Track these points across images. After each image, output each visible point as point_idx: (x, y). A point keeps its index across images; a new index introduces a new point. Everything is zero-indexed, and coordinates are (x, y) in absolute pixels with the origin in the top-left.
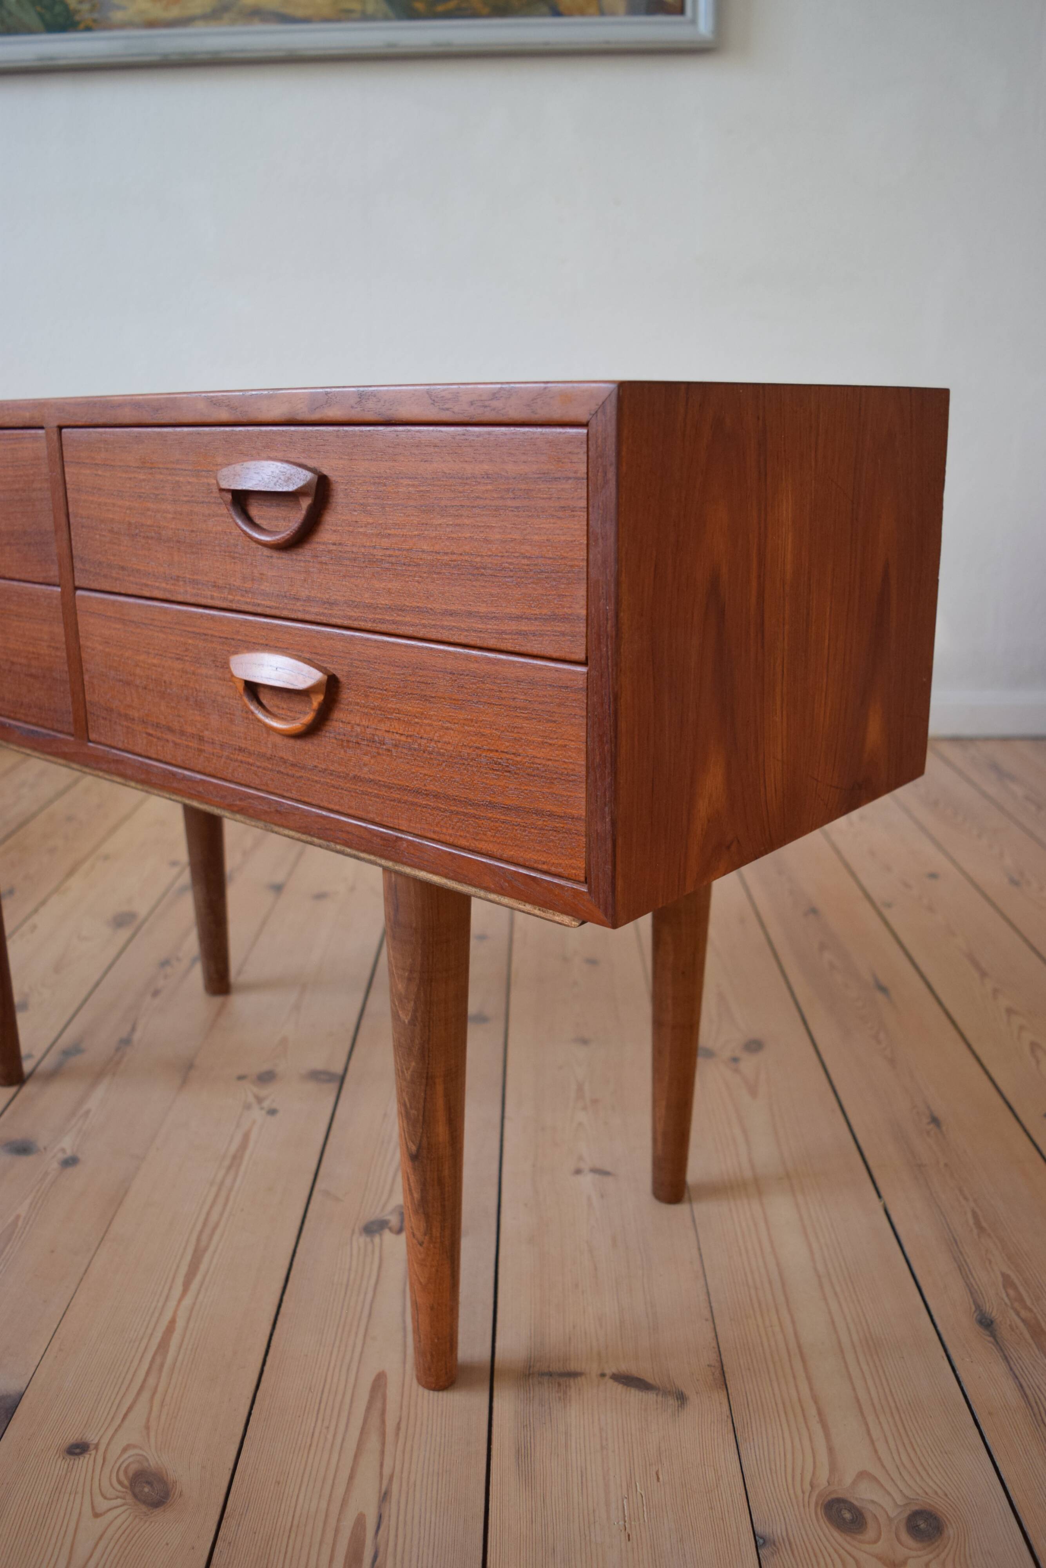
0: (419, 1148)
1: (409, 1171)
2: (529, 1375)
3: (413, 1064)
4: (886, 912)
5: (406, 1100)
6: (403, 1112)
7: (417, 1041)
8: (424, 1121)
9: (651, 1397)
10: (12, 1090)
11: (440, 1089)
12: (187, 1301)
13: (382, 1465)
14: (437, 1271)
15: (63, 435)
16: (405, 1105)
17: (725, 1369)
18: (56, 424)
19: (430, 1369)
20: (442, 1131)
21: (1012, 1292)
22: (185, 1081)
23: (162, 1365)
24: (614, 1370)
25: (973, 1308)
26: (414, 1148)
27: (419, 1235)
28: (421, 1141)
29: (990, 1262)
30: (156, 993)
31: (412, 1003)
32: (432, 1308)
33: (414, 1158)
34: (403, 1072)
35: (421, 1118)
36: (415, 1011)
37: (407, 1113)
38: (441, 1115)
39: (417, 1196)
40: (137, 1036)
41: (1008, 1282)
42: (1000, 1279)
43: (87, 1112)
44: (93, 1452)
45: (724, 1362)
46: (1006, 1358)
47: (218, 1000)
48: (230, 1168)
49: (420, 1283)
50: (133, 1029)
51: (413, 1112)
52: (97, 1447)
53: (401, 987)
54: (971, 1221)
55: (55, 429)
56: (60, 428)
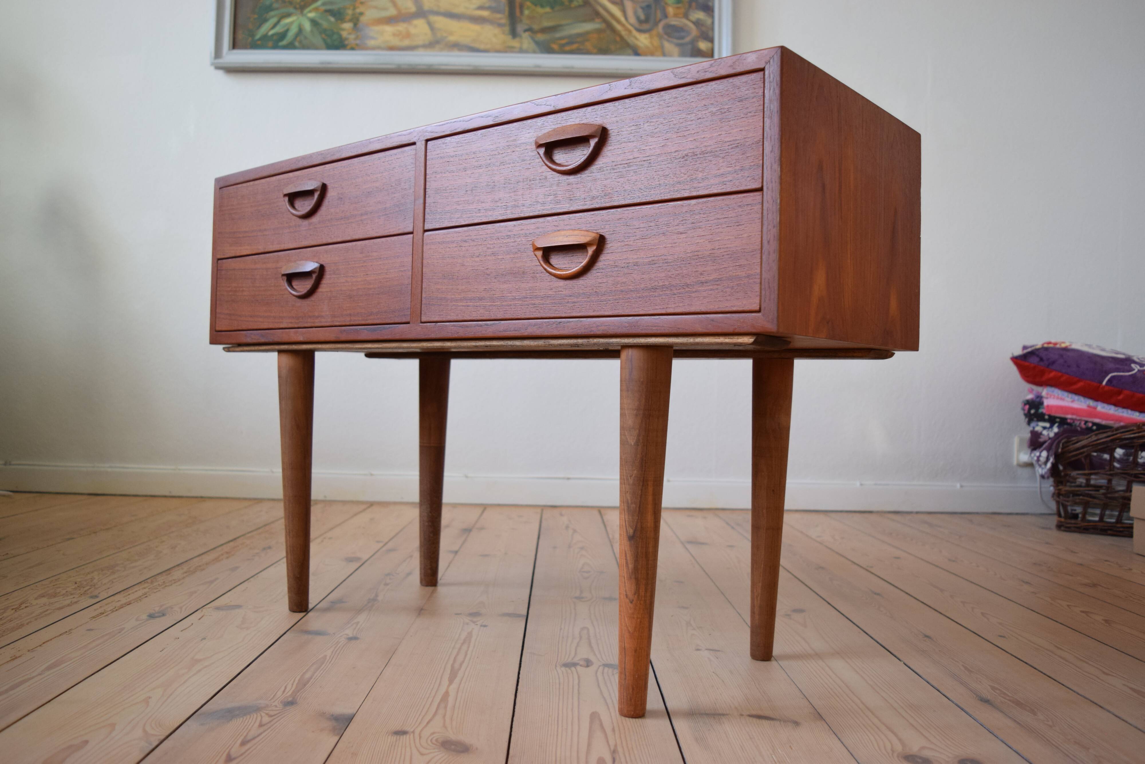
0: (635, 531)
1: (626, 549)
2: (693, 714)
3: (635, 472)
4: (870, 569)
5: (629, 498)
6: (626, 508)
7: (638, 456)
8: (639, 510)
9: (777, 723)
10: (302, 614)
11: (650, 489)
12: (454, 686)
13: (608, 742)
14: (641, 622)
15: (428, 145)
16: (628, 503)
17: (821, 714)
18: (426, 138)
19: (631, 700)
20: (650, 517)
21: (998, 691)
22: (419, 614)
23: (446, 707)
24: (748, 713)
25: (975, 696)
26: (631, 531)
27: (630, 595)
28: (636, 527)
29: (980, 682)
30: (386, 584)
31: (637, 431)
32: (636, 651)
33: (631, 538)
34: (627, 479)
35: (638, 509)
36: (639, 435)
37: (628, 507)
38: (650, 507)
39: (631, 566)
40: (380, 598)
41: (993, 688)
42: (989, 687)
43: (358, 623)
44: (412, 735)
45: (819, 712)
46: (1002, 712)
47: (431, 589)
48: (463, 644)
49: (629, 632)
50: (377, 596)
51: (634, 505)
52: (413, 732)
53: (630, 422)
54: (963, 669)
55: (424, 142)
56: (427, 141)
